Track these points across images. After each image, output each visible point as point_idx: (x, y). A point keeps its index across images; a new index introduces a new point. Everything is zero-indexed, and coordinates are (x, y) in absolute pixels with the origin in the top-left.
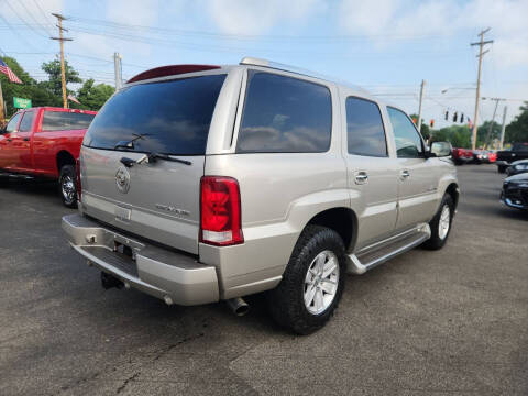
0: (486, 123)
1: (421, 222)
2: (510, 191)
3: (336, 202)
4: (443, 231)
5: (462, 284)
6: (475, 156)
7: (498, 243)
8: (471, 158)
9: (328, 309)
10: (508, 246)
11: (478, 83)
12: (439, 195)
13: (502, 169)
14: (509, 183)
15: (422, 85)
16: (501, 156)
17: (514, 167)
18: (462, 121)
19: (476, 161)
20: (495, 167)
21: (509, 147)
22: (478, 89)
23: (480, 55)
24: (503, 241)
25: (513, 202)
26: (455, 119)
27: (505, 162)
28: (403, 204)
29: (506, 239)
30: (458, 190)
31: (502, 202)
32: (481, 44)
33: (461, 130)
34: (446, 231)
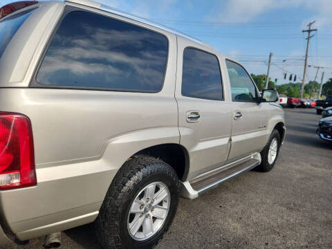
0: (310, 82)
1: (253, 152)
2: (323, 128)
3: (164, 139)
4: (272, 157)
5: (282, 205)
6: (302, 103)
7: (312, 168)
8: (300, 104)
9: (157, 233)
10: (320, 171)
11: (306, 56)
12: (269, 131)
13: (319, 112)
14: (323, 122)
15: (270, 56)
16: (319, 103)
17: (327, 111)
18: (295, 80)
19: (303, 106)
20: (315, 111)
21: (324, 98)
22: (306, 60)
23: (309, 38)
24: (316, 166)
25: (325, 136)
26: (290, 79)
27: (321, 108)
28: (235, 139)
29: (319, 164)
30: (284, 127)
31: (317, 136)
32: (309, 31)
33: (294, 86)
34: (274, 158)
